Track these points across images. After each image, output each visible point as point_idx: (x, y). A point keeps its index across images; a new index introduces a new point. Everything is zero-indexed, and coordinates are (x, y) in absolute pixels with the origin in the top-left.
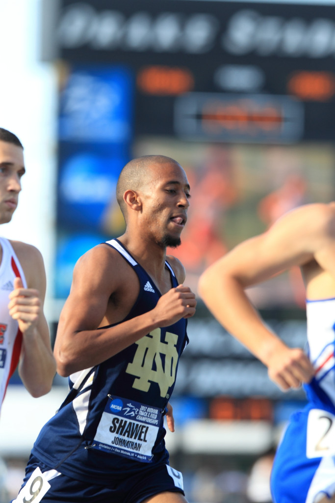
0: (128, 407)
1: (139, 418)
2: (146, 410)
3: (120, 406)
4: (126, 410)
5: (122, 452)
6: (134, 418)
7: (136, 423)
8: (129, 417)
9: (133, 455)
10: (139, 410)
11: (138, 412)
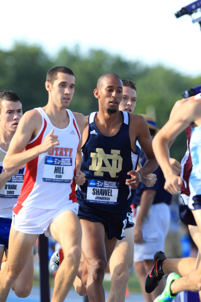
0: (98, 183)
1: (105, 186)
2: (108, 183)
3: (94, 183)
4: (98, 184)
5: (101, 202)
6: (102, 187)
7: (104, 189)
8: (100, 187)
9: (106, 203)
10: (104, 183)
11: (103, 184)
